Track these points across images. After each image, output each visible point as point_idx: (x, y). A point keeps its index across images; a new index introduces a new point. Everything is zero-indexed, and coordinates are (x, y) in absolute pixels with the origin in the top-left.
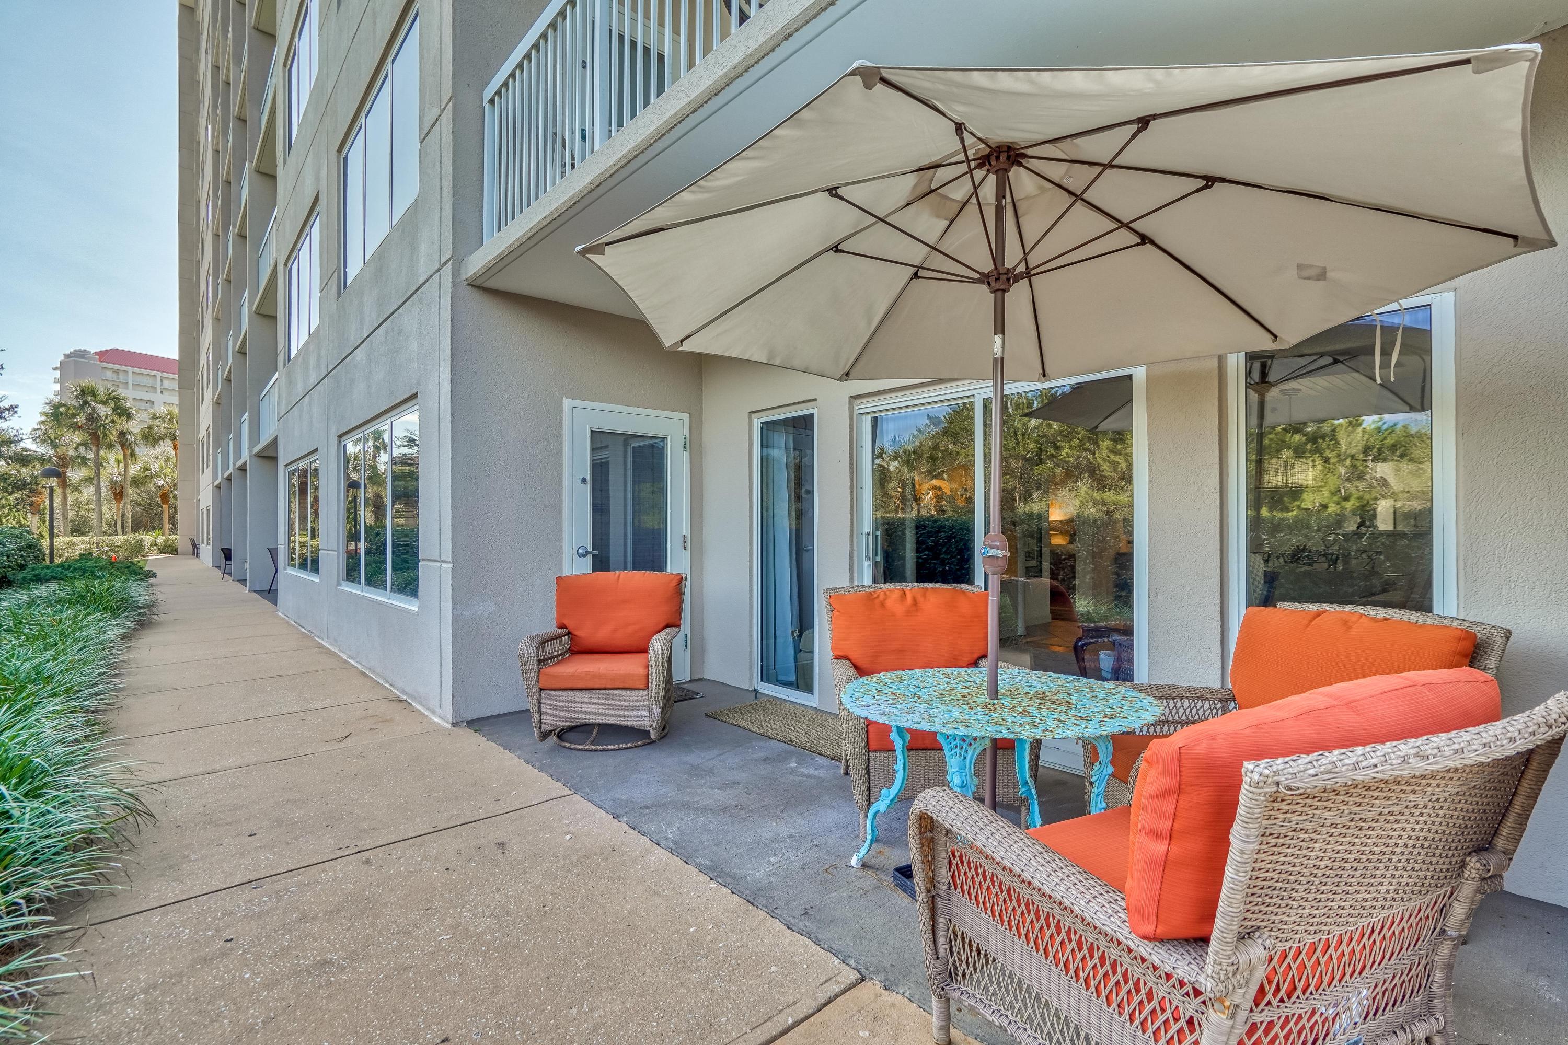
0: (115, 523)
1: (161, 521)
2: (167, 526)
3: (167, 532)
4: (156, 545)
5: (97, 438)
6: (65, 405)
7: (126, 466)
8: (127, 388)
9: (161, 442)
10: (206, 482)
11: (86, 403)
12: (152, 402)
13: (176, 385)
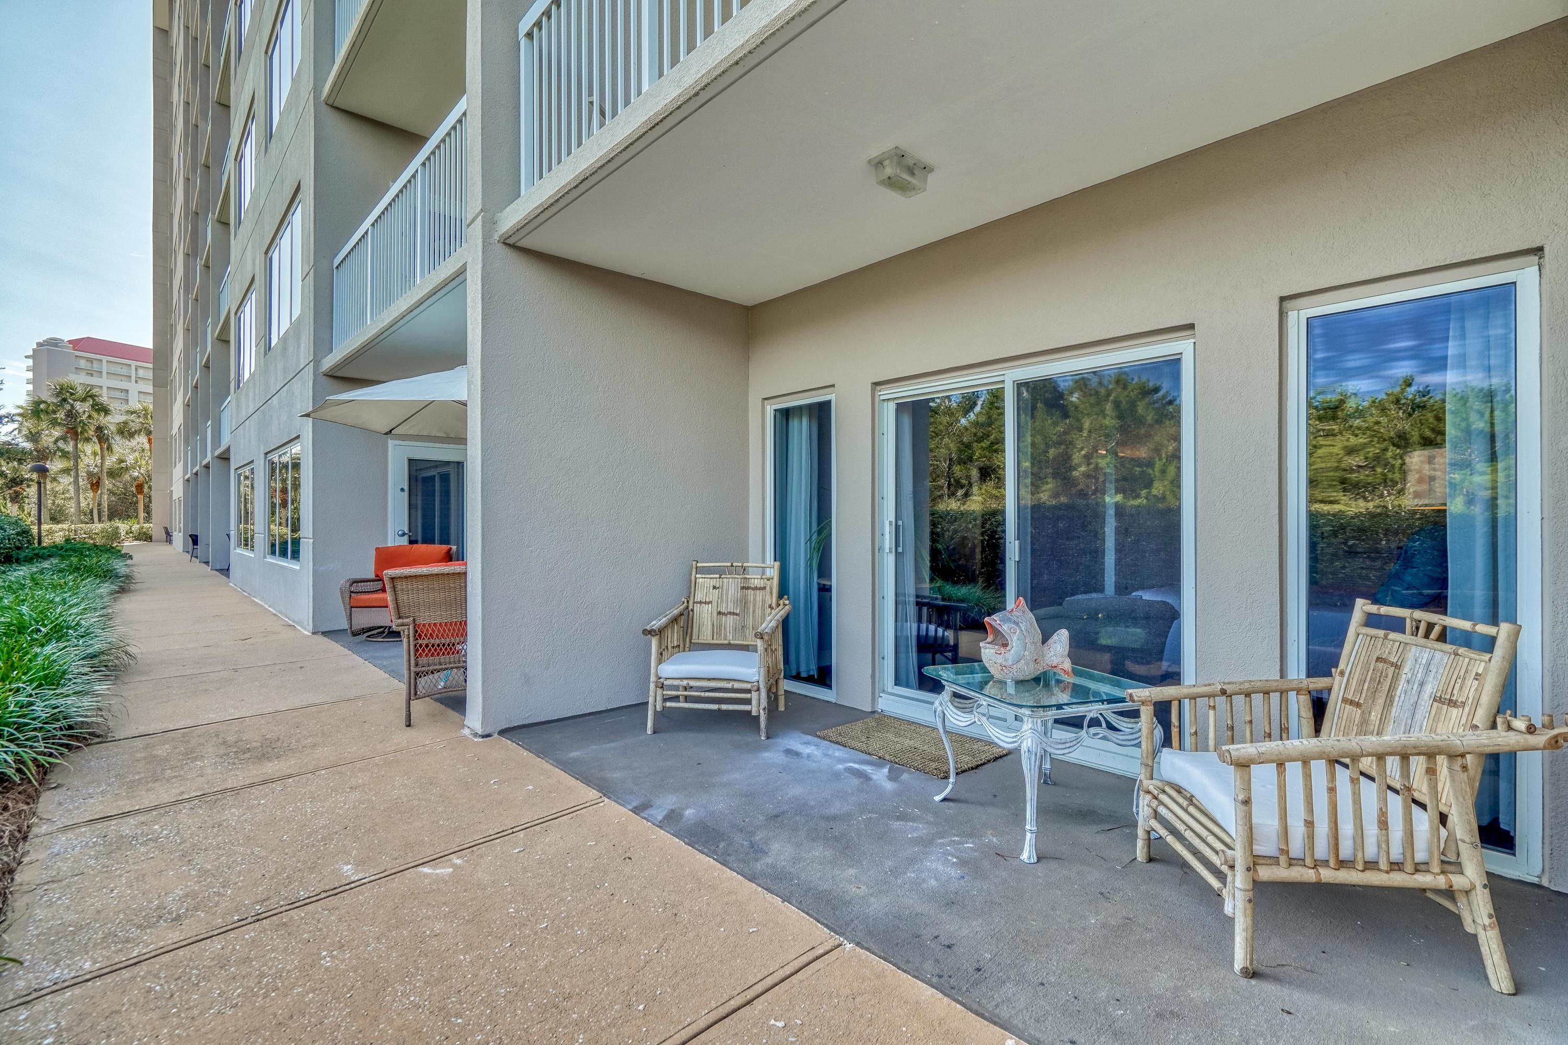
0: (92, 512)
1: (136, 510)
2: (142, 515)
3: (142, 521)
4: (131, 532)
5: (76, 434)
6: (45, 402)
7: (103, 458)
9: (136, 436)
10: (178, 473)
11: (65, 400)
12: (127, 391)
13: (150, 375)
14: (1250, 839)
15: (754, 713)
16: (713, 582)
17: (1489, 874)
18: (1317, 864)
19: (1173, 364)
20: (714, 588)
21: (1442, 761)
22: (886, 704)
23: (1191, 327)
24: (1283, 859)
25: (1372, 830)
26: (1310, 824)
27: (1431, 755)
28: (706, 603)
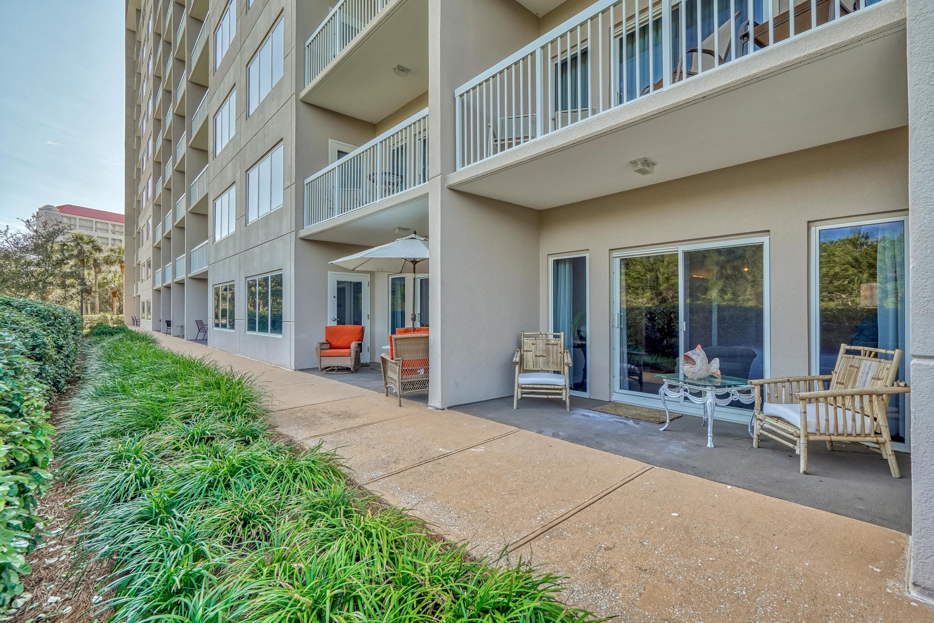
1: (112, 306)
2: (116, 309)
3: (116, 313)
5: (83, 262)
6: (66, 245)
8: (92, 231)
9: (114, 264)
10: (147, 287)
11: (78, 244)
14: (806, 427)
15: (564, 399)
16: (532, 342)
17: (895, 451)
18: (830, 435)
19: (759, 247)
20: (533, 344)
21: (874, 397)
22: (616, 398)
23: (769, 231)
24: (818, 433)
25: (850, 422)
26: (827, 420)
27: (871, 395)
28: (529, 351)
